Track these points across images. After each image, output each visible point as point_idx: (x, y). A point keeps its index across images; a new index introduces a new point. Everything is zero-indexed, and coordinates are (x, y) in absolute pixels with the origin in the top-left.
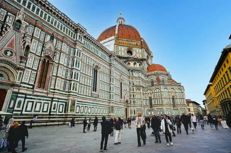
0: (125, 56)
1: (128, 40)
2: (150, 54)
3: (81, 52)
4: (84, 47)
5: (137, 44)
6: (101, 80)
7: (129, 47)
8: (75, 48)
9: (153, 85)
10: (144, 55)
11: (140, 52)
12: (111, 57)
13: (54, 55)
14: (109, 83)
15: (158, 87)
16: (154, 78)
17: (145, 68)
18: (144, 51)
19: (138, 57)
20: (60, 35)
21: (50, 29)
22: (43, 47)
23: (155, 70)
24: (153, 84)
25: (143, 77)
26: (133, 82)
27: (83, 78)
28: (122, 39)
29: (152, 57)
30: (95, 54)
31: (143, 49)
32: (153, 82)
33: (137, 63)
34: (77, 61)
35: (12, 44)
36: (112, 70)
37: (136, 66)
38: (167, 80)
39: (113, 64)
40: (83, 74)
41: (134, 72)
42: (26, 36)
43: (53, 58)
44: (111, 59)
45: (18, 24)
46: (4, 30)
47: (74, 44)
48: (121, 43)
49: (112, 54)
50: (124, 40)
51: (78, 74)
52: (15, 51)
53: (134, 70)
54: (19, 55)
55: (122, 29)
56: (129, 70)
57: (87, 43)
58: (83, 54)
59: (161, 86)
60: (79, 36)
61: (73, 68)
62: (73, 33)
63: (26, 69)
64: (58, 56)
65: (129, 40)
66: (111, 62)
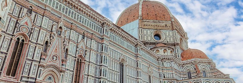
0: (153, 41)
1: (155, 21)
2: (184, 35)
3: (108, 47)
4: (110, 41)
5: (166, 25)
6: (127, 74)
7: (156, 29)
8: (103, 43)
9: (190, 77)
10: (176, 39)
11: (171, 35)
12: (137, 46)
13: (86, 54)
14: (136, 77)
15: (197, 80)
16: (192, 68)
17: (178, 55)
18: (175, 33)
19: (169, 41)
20: (89, 32)
21: (82, 29)
22: (77, 47)
23: (192, 57)
24: (190, 75)
25: (176, 67)
26: (164, 75)
27: (111, 75)
28: (148, 21)
29: (187, 39)
30: (121, 46)
31: (174, 31)
32: (190, 73)
33: (167, 50)
34: (104, 57)
35: (56, 50)
36: (139, 62)
37: (166, 54)
38: (209, 70)
39: (139, 55)
40: (110, 70)
41: (165, 61)
42: (65, 40)
43: (85, 57)
44: (137, 49)
45: (60, 30)
46: (52, 38)
47: (101, 39)
48: (147, 25)
49: (138, 43)
50: (150, 21)
51: (106, 71)
52: (58, 56)
53: (165, 58)
54: (61, 58)
55: (146, 7)
56: (158, 59)
57: (113, 35)
58: (109, 48)
59: (202, 79)
60: (106, 30)
61: (101, 64)
62: (100, 27)
63: (67, 71)
64: (88, 54)
65: (157, 21)
66: (137, 52)
